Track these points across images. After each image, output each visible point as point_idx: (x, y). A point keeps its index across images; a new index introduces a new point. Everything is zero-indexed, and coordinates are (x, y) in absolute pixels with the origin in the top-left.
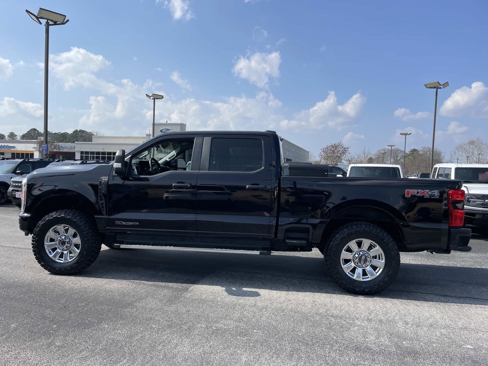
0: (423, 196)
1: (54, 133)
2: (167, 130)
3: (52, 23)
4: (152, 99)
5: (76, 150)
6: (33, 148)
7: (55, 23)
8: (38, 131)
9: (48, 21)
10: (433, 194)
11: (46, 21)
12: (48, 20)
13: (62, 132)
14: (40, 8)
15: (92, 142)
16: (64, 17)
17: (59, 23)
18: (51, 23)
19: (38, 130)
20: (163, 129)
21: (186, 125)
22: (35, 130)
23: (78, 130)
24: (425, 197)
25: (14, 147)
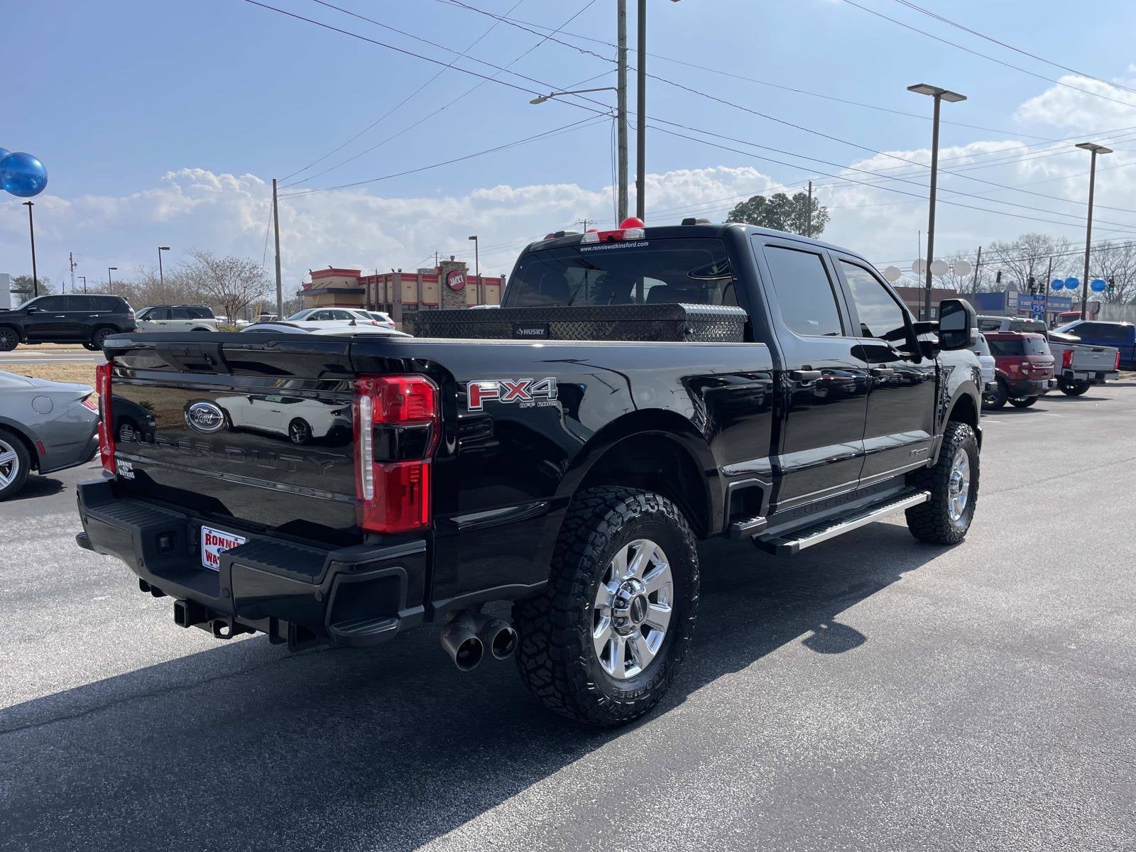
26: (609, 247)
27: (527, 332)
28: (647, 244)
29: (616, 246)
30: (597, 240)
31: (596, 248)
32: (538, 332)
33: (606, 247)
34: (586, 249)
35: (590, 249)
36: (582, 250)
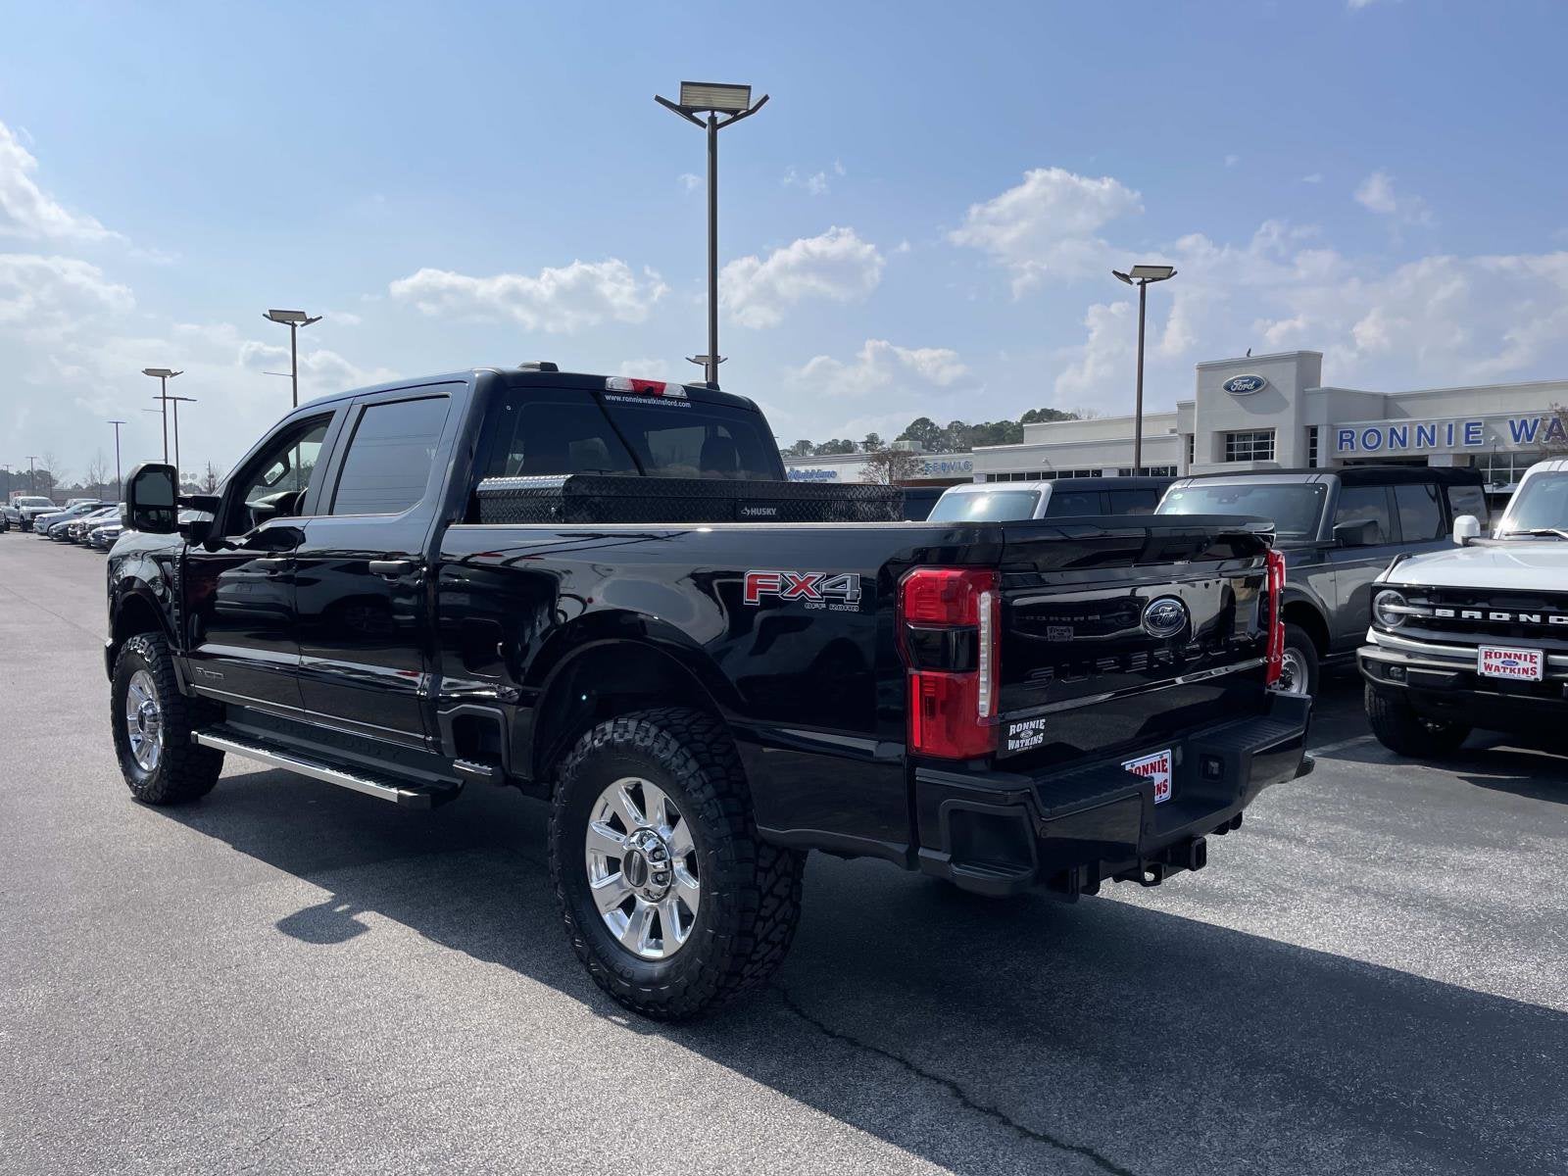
0: (803, 600)
1: (973, 426)
2: (1248, 383)
3: (729, 117)
4: (1138, 284)
5: (974, 471)
6: (860, 473)
7: (736, 115)
8: (932, 424)
9: (713, 114)
10: (839, 589)
11: (709, 113)
12: (713, 110)
13: (994, 422)
14: (684, 84)
15: (1022, 442)
16: (746, 92)
17: (741, 112)
18: (721, 117)
19: (932, 421)
20: (1233, 381)
21: (1320, 356)
22: (924, 422)
23: (1038, 411)
24: (808, 606)
25: (833, 474)
26: (645, 401)
27: (755, 511)
28: (688, 405)
29: (652, 401)
30: (629, 387)
31: (628, 399)
32: (769, 511)
33: (640, 400)
34: (613, 398)
35: (619, 399)
36: (608, 398)
